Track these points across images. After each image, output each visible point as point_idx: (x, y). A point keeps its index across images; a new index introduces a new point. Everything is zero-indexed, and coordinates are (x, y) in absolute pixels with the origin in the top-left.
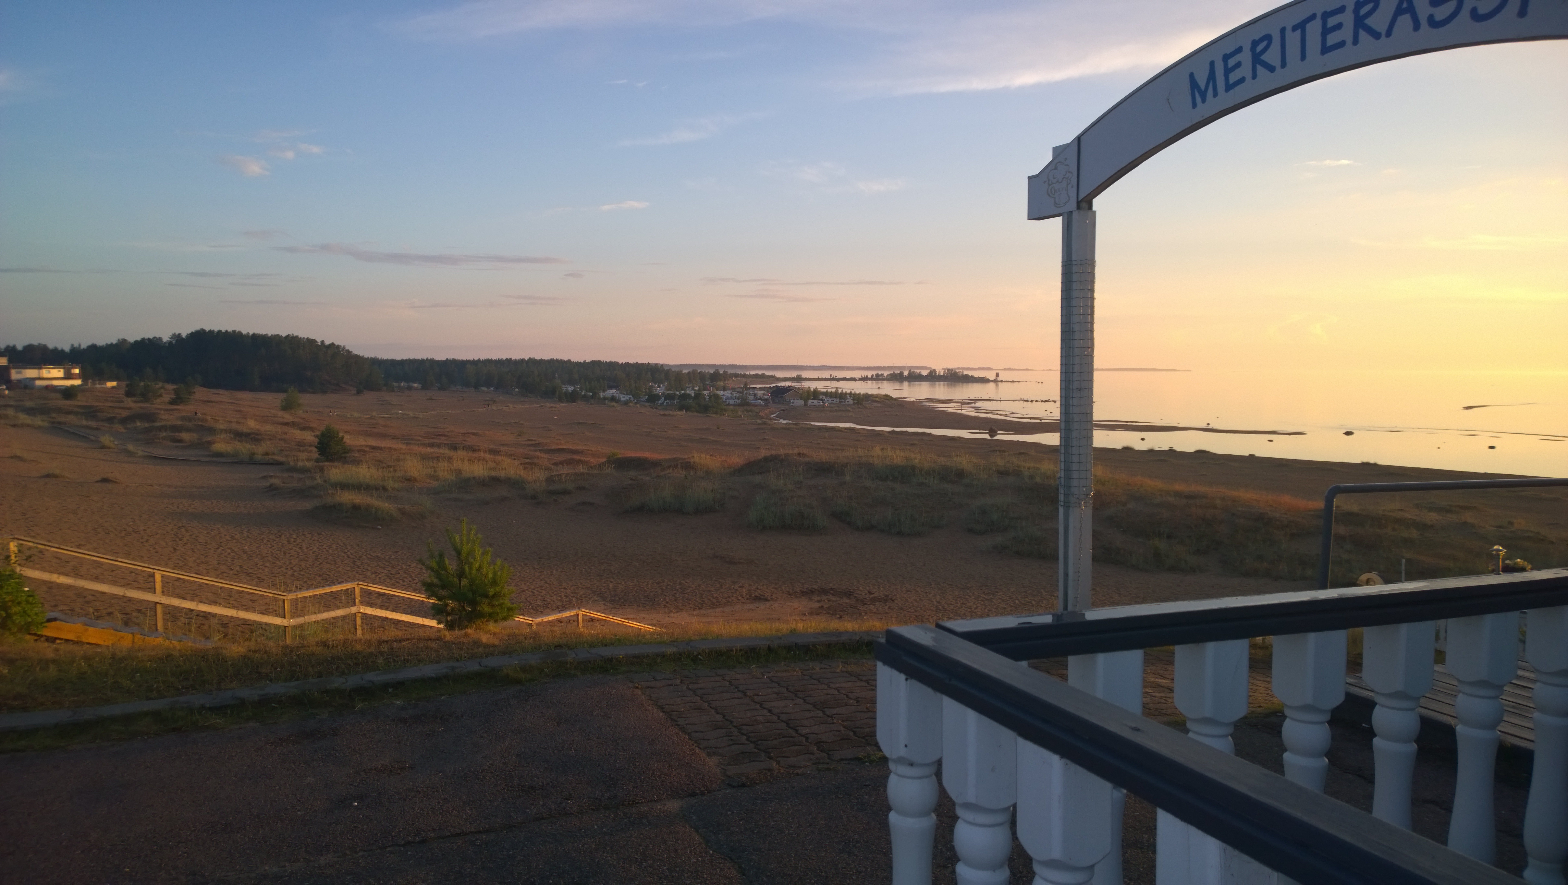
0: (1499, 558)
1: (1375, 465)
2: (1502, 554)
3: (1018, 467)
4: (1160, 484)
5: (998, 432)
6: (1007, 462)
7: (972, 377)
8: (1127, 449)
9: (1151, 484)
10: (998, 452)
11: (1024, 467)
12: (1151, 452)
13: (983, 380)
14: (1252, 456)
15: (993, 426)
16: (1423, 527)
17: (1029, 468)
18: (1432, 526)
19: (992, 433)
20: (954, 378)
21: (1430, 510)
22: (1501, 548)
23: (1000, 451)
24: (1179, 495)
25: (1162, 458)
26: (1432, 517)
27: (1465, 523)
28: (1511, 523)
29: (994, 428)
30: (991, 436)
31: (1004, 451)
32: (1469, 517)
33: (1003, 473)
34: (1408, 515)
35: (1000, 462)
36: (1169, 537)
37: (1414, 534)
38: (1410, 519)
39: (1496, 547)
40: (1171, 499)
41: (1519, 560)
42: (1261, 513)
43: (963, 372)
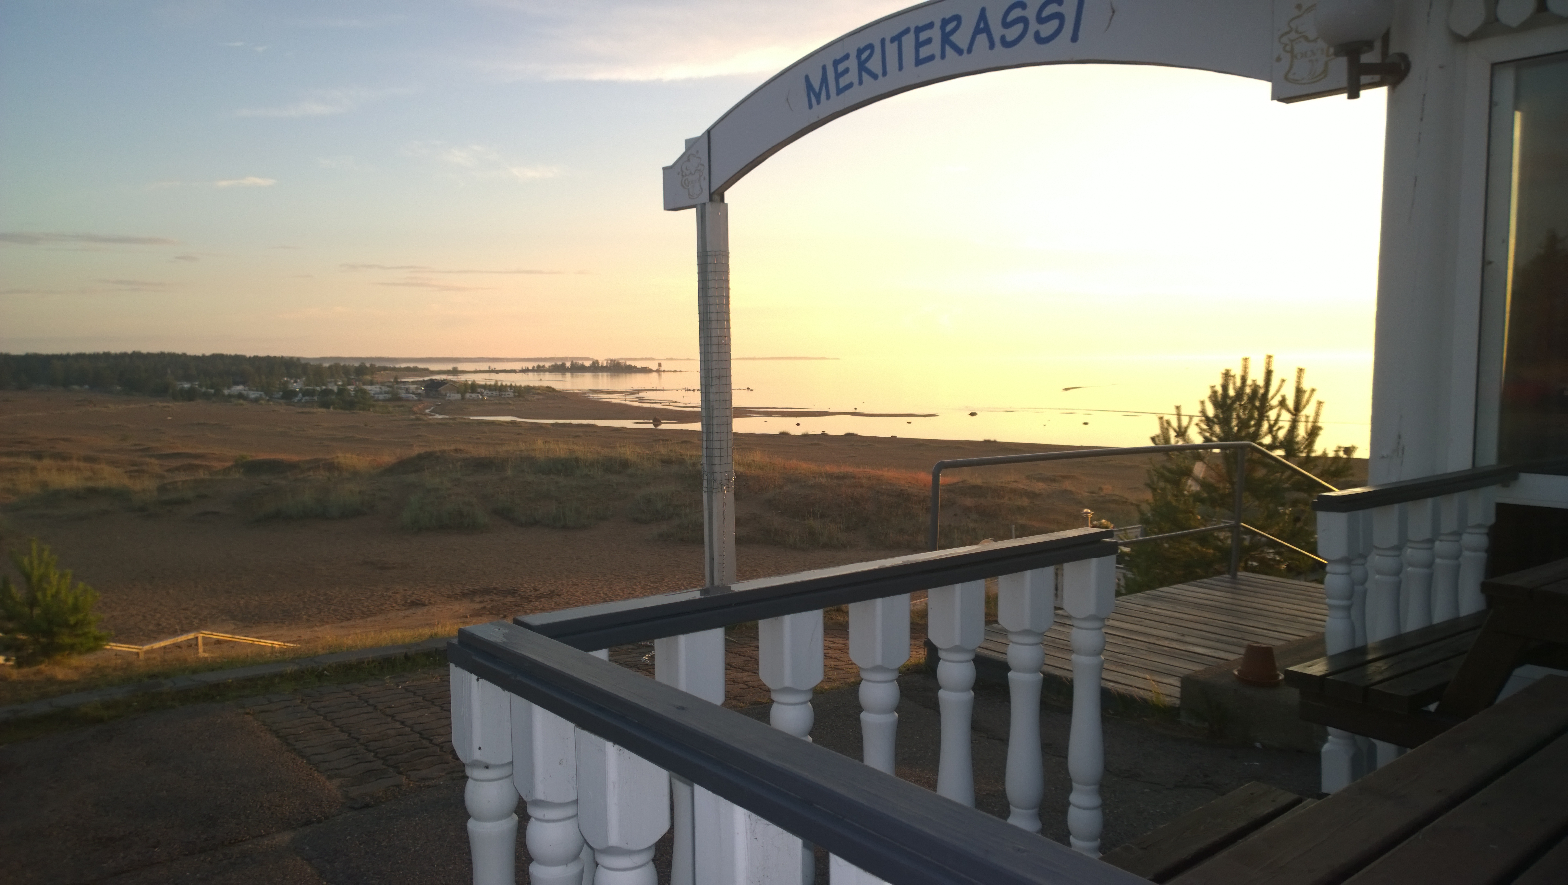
0: (1088, 520)
1: (995, 442)
2: (1090, 516)
3: (681, 455)
4: (813, 467)
5: (662, 421)
6: (671, 451)
7: (635, 367)
8: (784, 435)
9: (806, 467)
10: (661, 441)
11: (687, 455)
12: (805, 436)
13: (646, 370)
14: (894, 437)
15: (657, 415)
16: (1033, 495)
17: (691, 456)
18: (1040, 495)
19: (657, 422)
20: (617, 368)
21: (1039, 480)
22: (1089, 511)
23: (663, 440)
24: (830, 476)
25: (816, 442)
26: (1040, 487)
27: (1066, 490)
28: (1101, 489)
29: (657, 417)
30: (655, 426)
31: (667, 440)
32: (1068, 485)
33: (666, 462)
34: (1021, 486)
35: (663, 450)
36: (823, 516)
37: (1025, 502)
38: (1023, 489)
39: (1085, 510)
40: (823, 481)
41: (1104, 521)
42: (901, 490)
43: (625, 363)
